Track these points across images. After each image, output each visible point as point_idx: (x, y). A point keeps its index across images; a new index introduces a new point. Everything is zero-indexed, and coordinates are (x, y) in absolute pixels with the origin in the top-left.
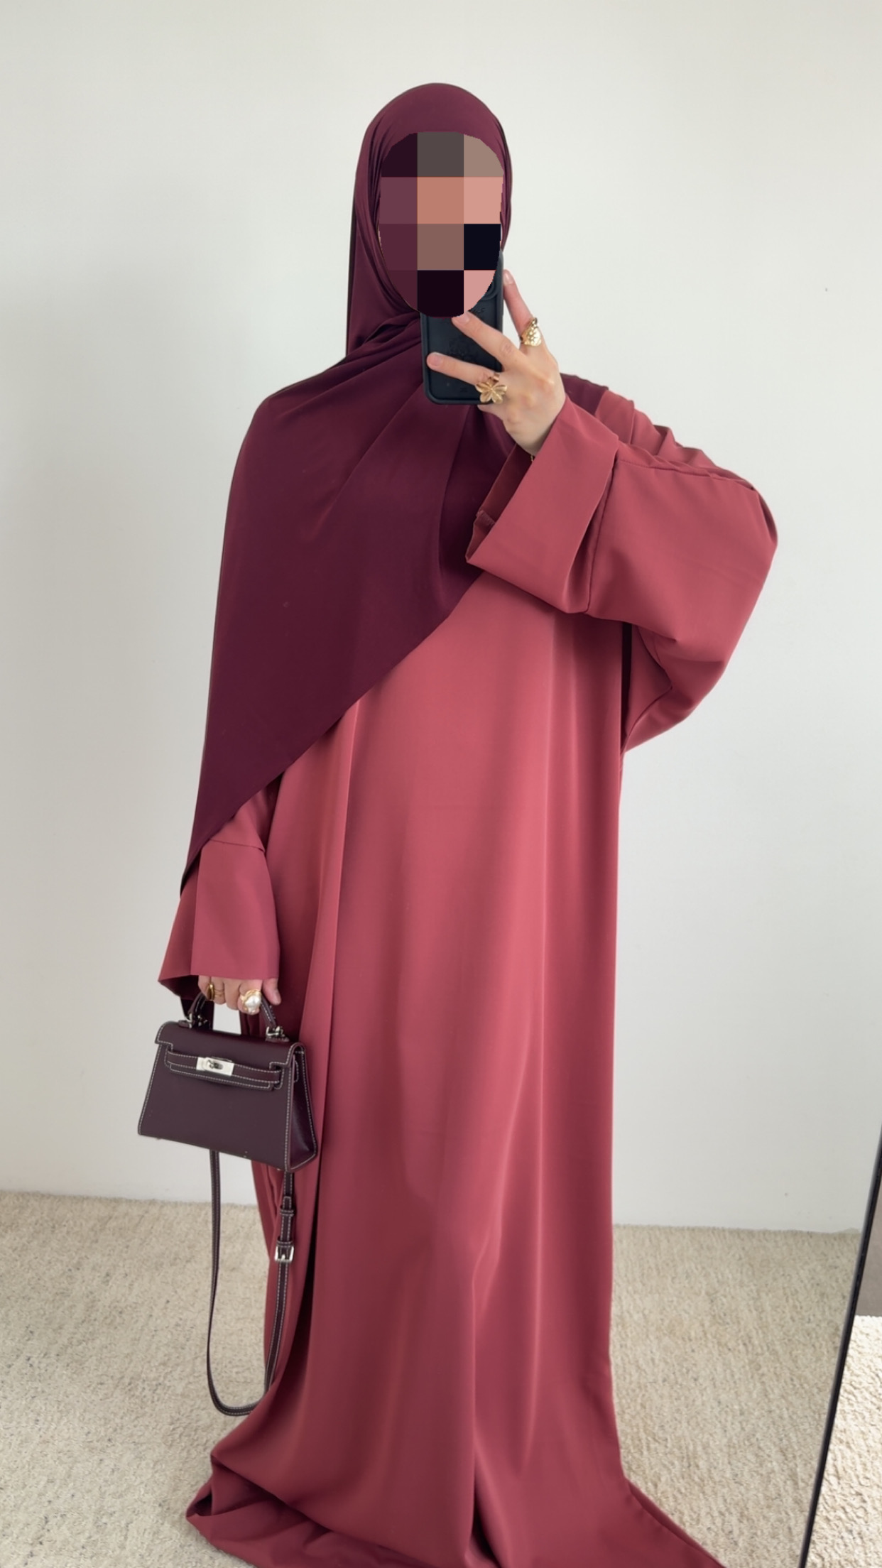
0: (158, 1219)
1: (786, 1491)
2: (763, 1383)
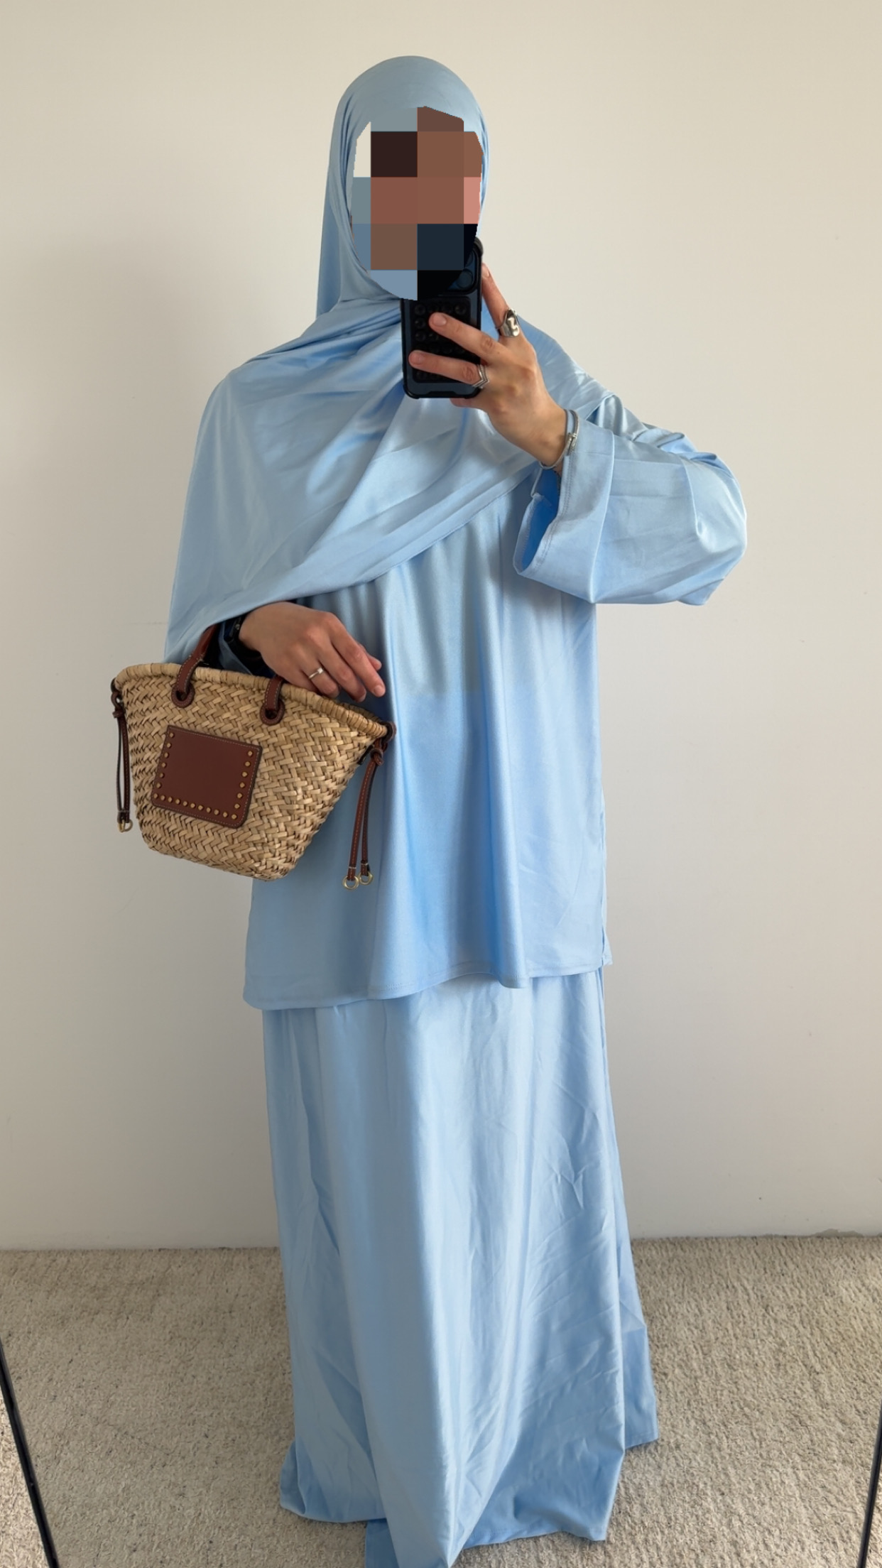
0: (66, 1269)
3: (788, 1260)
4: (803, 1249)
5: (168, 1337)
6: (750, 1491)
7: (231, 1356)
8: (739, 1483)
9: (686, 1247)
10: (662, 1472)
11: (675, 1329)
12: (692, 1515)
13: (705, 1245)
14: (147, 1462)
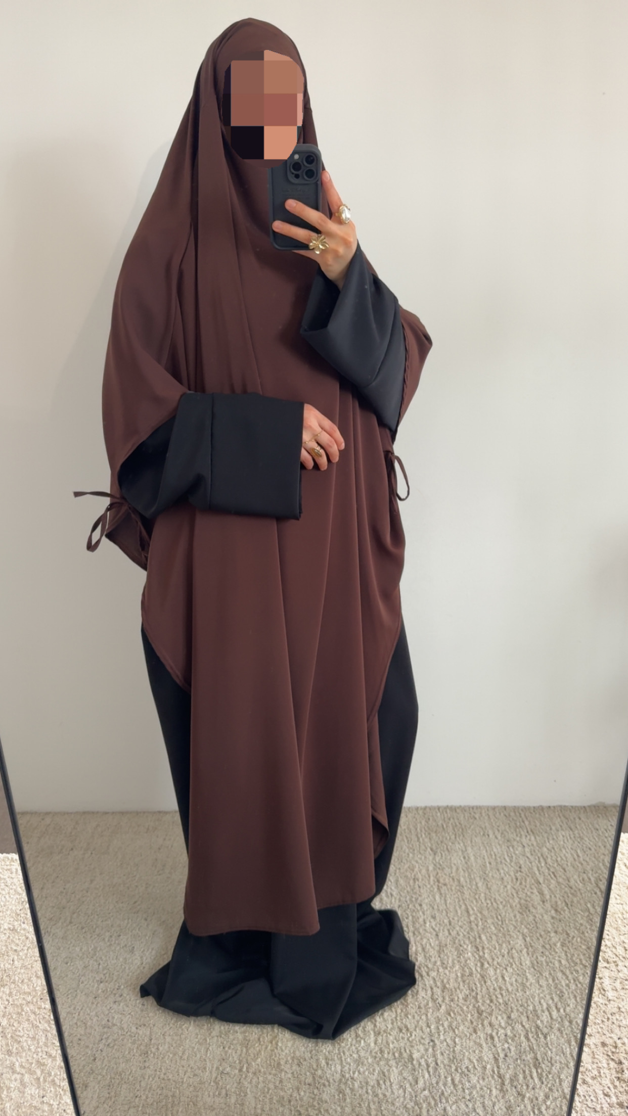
1: (477, 970)
2: (466, 905)
3: (525, 819)
4: (536, 814)
5: (119, 864)
6: (495, 949)
7: (160, 875)
8: (488, 943)
9: (458, 811)
10: (440, 938)
11: (451, 858)
12: (459, 961)
13: (471, 810)
14: (108, 934)
